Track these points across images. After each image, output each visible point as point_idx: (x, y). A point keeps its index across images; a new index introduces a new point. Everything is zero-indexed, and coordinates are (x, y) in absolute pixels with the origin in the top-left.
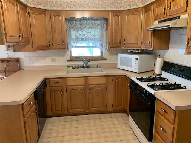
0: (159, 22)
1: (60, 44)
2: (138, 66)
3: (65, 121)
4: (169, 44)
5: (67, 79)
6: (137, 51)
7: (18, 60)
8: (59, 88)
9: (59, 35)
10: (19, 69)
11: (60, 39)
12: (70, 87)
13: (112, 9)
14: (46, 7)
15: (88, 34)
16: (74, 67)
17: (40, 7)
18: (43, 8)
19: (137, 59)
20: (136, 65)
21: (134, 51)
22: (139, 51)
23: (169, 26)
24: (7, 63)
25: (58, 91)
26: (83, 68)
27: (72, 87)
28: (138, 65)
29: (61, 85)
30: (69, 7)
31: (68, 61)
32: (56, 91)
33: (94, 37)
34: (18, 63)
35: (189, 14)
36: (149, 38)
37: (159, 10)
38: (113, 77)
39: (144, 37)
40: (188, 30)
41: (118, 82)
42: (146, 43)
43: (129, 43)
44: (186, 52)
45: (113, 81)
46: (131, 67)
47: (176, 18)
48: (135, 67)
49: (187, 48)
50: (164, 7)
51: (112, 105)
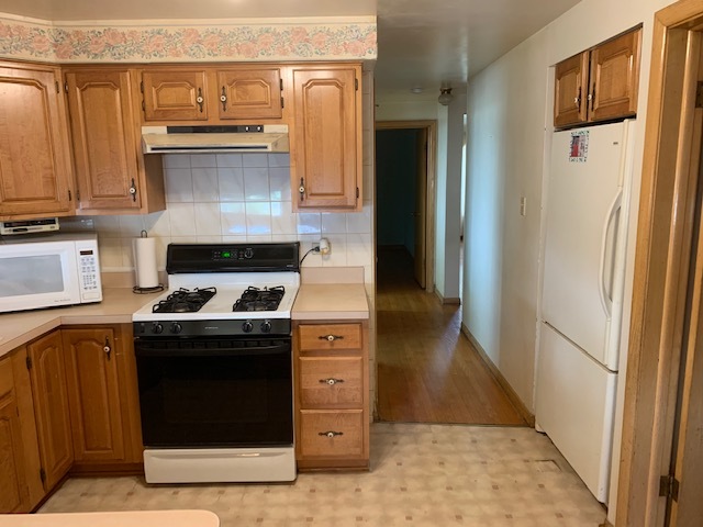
0: (171, 130)
2: (97, 279)
4: (164, 193)
6: (46, 228)
19: (91, 253)
20: (87, 278)
21: (32, 229)
22: (56, 227)
23: (266, 147)
28: (97, 273)
35: (293, 126)
36: (127, 176)
37: (171, 96)
38: (32, 347)
39: (90, 171)
40: (296, 160)
41: (46, 362)
42: (110, 193)
43: (14, 197)
44: (300, 207)
45: (29, 366)
46: (62, 290)
47: (253, 129)
48: (83, 286)
49: (302, 199)
50: (193, 91)
51: (42, 473)
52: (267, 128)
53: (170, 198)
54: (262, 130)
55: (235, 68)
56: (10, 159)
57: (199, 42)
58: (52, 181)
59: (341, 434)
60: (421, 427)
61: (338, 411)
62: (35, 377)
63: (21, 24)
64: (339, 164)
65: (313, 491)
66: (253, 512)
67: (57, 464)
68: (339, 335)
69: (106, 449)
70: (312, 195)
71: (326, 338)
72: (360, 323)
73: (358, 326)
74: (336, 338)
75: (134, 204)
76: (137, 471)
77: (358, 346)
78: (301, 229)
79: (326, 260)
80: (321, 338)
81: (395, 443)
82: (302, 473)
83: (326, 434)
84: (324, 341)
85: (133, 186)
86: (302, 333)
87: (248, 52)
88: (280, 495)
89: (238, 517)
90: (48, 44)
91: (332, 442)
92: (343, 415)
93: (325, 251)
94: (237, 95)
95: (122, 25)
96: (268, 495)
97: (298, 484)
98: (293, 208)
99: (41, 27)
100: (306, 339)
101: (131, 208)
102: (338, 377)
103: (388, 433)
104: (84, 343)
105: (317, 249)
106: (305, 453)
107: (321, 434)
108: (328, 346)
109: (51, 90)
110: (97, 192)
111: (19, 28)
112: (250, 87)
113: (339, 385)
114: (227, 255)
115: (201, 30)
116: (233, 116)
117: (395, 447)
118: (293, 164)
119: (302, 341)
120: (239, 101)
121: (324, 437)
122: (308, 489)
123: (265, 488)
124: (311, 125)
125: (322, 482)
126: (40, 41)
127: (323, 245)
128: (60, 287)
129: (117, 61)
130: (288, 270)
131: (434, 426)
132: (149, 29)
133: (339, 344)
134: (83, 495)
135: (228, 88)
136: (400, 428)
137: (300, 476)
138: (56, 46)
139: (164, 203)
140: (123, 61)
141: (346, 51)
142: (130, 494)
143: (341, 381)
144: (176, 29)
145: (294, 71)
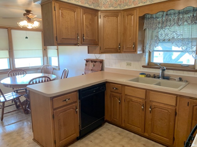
1: (130, 47)
3: (119, 134)
5: (126, 87)
7: (102, 62)
8: (118, 95)
9: (130, 37)
10: (101, 70)
11: (131, 40)
12: (128, 97)
14: (119, 7)
16: (148, 76)
17: (111, 8)
18: (116, 9)
24: (94, 64)
25: (117, 98)
26: (159, 78)
27: (131, 98)
29: (119, 92)
30: (142, 2)
31: (144, 67)
32: (115, 98)
33: (182, 37)
34: (101, 64)
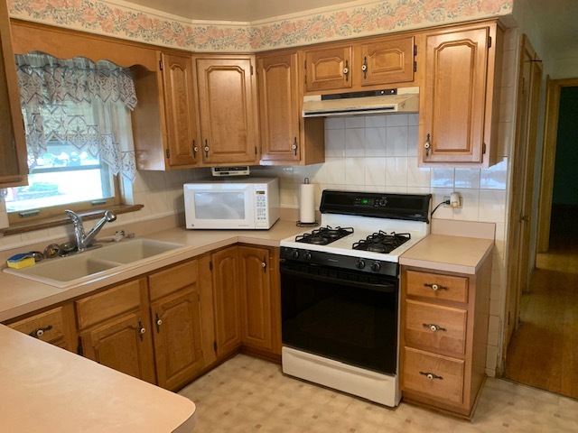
0: (324, 98)
2: (267, 212)
4: (324, 149)
6: (241, 173)
13: (169, 46)
15: (74, 122)
19: (263, 193)
20: (260, 210)
21: (232, 173)
22: (248, 172)
23: (393, 108)
28: (266, 208)
35: (423, 88)
36: (291, 135)
37: (325, 69)
38: (213, 255)
39: (269, 131)
40: (424, 118)
41: (224, 267)
42: (280, 149)
43: (219, 150)
44: (425, 162)
45: (211, 268)
46: (244, 218)
47: (387, 92)
48: (257, 217)
49: (427, 154)
50: (341, 64)
51: (215, 344)
52: (400, 91)
53: (329, 153)
54: (395, 92)
55: (375, 40)
56: (218, 124)
57: (347, 22)
58: (244, 139)
59: (440, 378)
60: (548, 396)
61: (439, 356)
62: (214, 276)
63: (229, 27)
64: (466, 121)
65: (408, 421)
66: (350, 421)
67: (226, 342)
68: (444, 286)
69: (260, 338)
70: (437, 151)
71: (431, 286)
72: (467, 277)
73: (464, 280)
74: (440, 288)
75: (295, 158)
76: (277, 360)
77: (463, 300)
78: (434, 183)
79: (457, 213)
80: (426, 285)
81: (509, 404)
82: (405, 403)
83: (427, 374)
84: (429, 288)
85: (296, 143)
86: (409, 278)
87: (386, 24)
88: (379, 416)
89: (337, 421)
90: (246, 39)
91: (432, 383)
92: (444, 361)
93: (455, 205)
94: (376, 63)
95: (293, 17)
96: (368, 412)
97: (398, 411)
98: (419, 163)
99: (243, 28)
100: (413, 285)
101: (294, 161)
102: (442, 325)
103: (506, 391)
104: (252, 258)
105: (448, 202)
106: (406, 386)
107: (422, 373)
108: (432, 295)
109: (248, 73)
110: (272, 149)
111: (228, 30)
112: (387, 55)
113: (441, 334)
114: (365, 202)
115: (349, 11)
116: (371, 82)
117: (509, 408)
118: (421, 122)
119: (409, 285)
120: (377, 68)
121: (424, 376)
122: (405, 418)
123: (369, 405)
124: (440, 86)
125: (420, 416)
126: (241, 37)
127: (453, 199)
128: (242, 216)
129: (289, 46)
130: (417, 220)
131: (564, 399)
132: (312, 17)
133: (443, 295)
134: (244, 368)
135: (369, 58)
136: (524, 390)
137: (403, 405)
138: (251, 40)
139: (324, 157)
140: (293, 45)
141: (479, 10)
142: (271, 377)
143: (444, 330)
144: (331, 14)
145: (428, 36)
